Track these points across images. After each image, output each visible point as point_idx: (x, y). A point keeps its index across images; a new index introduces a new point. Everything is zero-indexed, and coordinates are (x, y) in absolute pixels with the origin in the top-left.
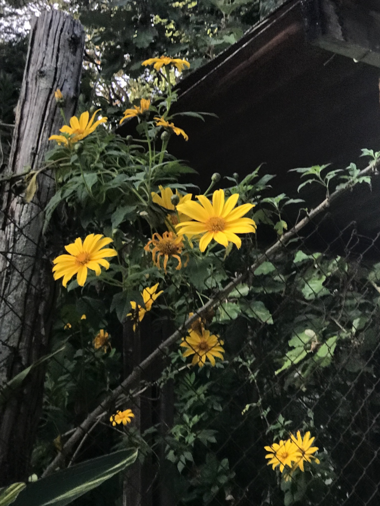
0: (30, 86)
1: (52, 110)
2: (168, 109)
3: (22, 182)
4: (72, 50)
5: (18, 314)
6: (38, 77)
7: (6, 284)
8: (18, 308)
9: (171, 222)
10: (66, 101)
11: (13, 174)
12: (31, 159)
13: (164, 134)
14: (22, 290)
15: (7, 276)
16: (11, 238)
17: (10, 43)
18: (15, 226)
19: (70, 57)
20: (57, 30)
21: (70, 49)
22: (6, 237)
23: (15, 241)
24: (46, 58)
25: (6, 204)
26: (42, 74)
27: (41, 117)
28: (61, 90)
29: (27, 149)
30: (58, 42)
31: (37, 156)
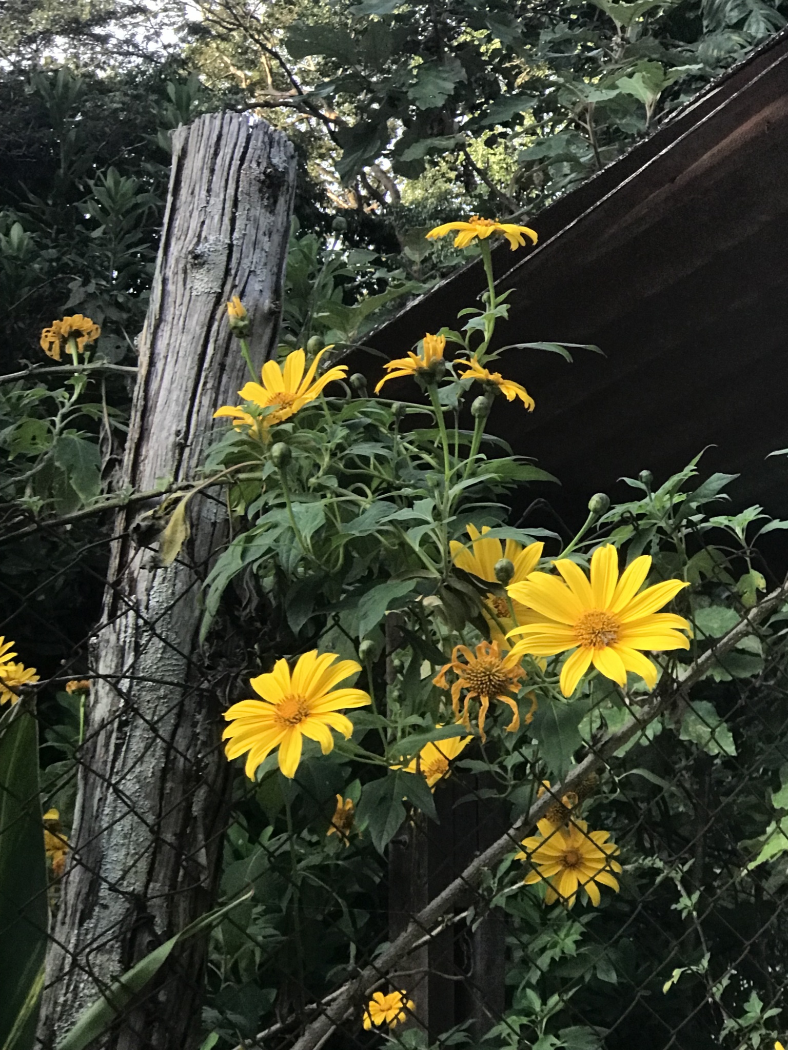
0: (170, 287)
1: (220, 342)
2: (487, 336)
3: (154, 517)
4: (266, 202)
5: (145, 816)
6: (189, 266)
7: (118, 747)
8: (144, 804)
9: (495, 611)
10: (252, 322)
11: (133, 493)
12: (173, 456)
13: (478, 402)
14: (154, 762)
15: (119, 729)
16: (128, 640)
17: (131, 76)
18: (138, 616)
19: (262, 220)
20: (232, 159)
21: (262, 200)
22: (118, 639)
23: (138, 650)
24: (206, 222)
25: (117, 561)
26: (198, 260)
27: (197, 357)
28: (242, 296)
29: (164, 434)
30: (234, 186)
31: (187, 451)
